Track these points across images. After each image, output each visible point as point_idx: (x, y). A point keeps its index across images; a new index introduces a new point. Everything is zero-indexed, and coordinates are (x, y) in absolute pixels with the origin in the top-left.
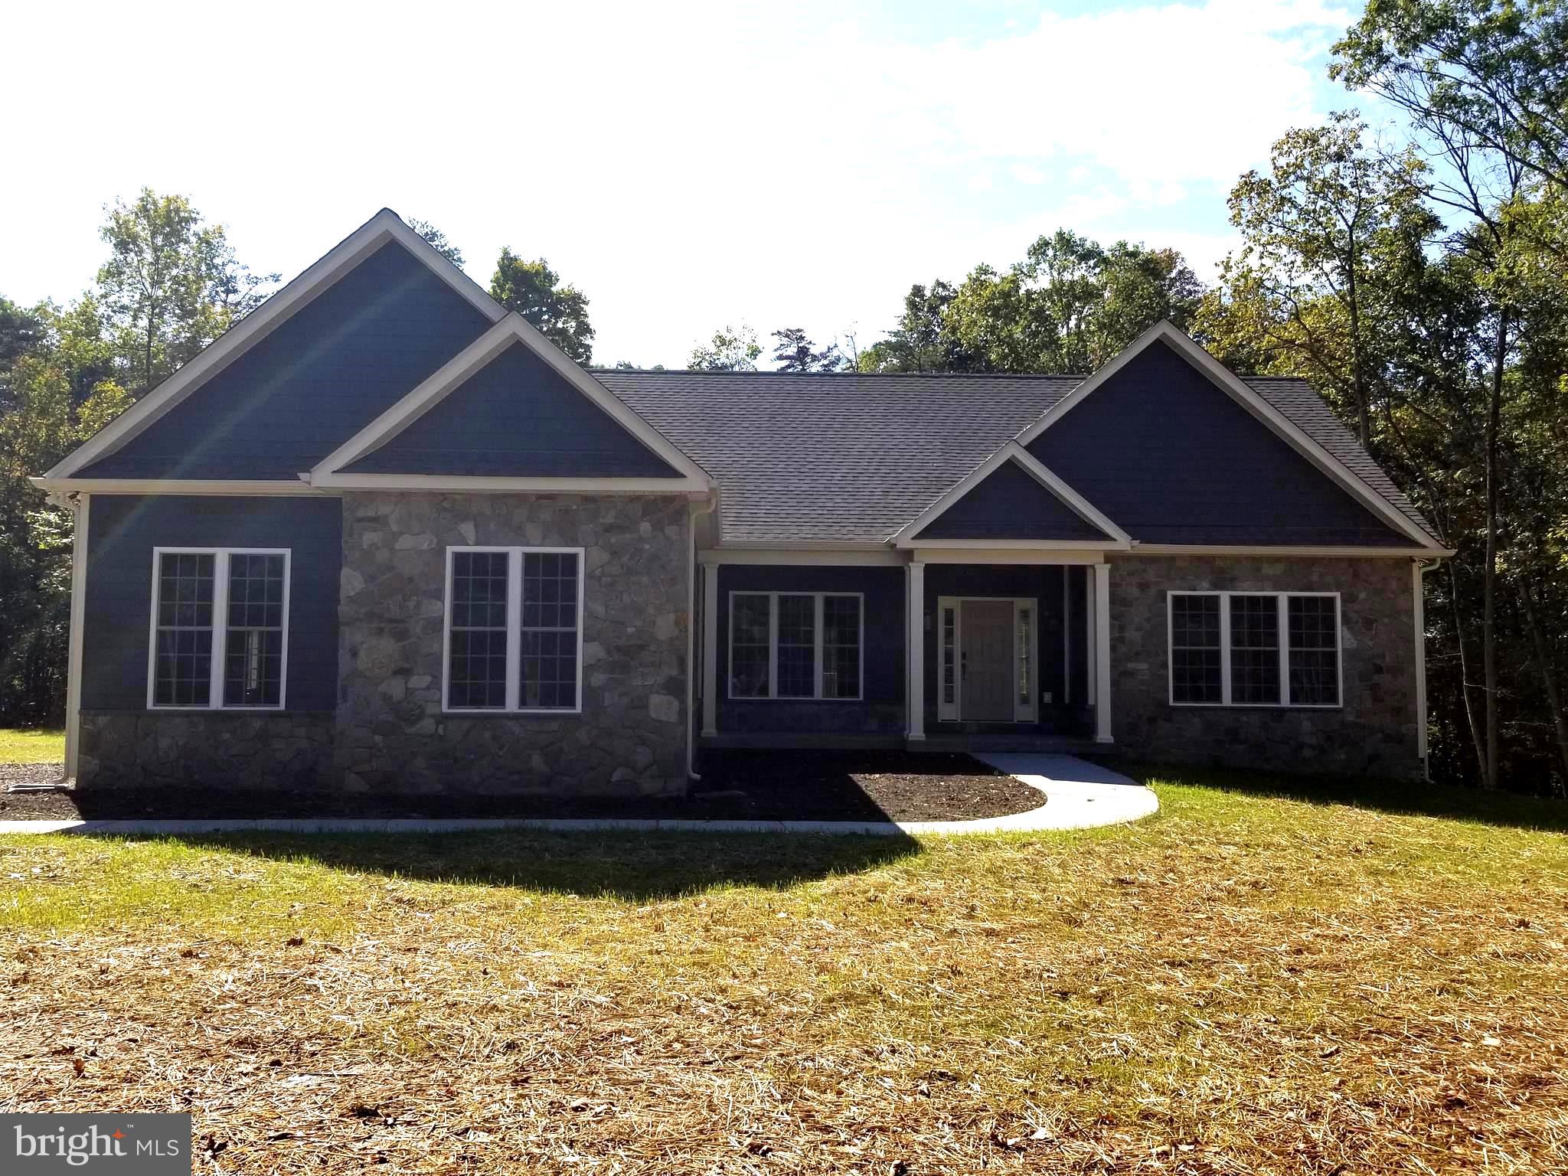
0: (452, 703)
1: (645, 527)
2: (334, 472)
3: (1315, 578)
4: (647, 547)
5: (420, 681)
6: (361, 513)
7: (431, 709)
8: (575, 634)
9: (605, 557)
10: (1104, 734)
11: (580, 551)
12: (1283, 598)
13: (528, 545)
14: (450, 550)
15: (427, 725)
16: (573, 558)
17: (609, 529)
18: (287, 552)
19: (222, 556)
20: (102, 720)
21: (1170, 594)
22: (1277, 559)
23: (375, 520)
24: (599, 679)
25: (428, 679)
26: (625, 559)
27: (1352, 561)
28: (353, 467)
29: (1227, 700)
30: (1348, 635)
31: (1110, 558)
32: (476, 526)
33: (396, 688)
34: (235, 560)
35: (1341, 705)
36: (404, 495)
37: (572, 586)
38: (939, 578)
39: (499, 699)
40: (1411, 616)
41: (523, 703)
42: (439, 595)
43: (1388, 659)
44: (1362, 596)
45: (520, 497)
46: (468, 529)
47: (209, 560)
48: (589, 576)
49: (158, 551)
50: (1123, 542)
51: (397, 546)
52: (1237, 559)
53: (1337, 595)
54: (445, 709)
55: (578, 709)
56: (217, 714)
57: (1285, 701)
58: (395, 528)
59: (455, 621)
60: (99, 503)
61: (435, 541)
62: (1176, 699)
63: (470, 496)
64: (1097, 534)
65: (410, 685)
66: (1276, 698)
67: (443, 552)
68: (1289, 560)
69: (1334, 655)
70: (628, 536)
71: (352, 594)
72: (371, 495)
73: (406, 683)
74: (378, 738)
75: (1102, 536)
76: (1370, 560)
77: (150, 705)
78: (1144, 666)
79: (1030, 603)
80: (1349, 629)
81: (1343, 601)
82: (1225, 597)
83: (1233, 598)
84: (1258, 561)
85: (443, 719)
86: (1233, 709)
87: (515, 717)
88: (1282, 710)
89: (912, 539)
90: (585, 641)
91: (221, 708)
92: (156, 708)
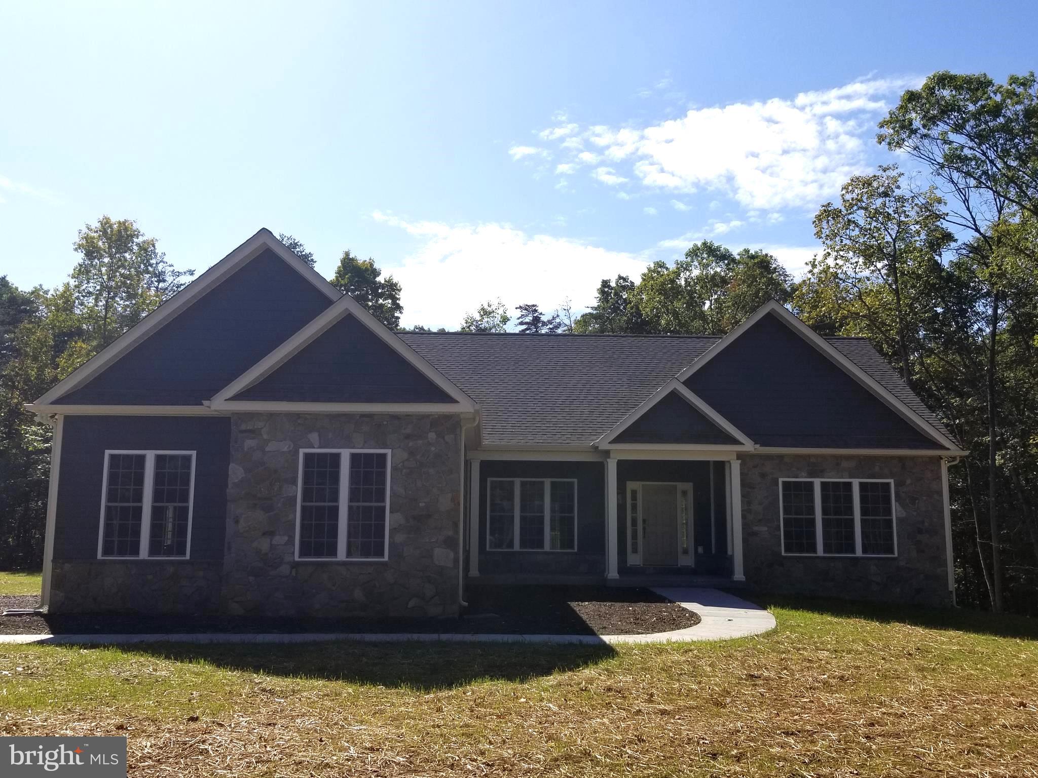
0: (302, 554)
1: (432, 436)
2: (225, 400)
3: (877, 469)
4: (433, 449)
5: (280, 539)
6: (243, 427)
7: (288, 558)
8: (384, 508)
9: (405, 455)
10: (739, 575)
11: (388, 452)
12: (856, 483)
13: (353, 447)
14: (302, 451)
15: (285, 569)
16: (384, 456)
17: (408, 437)
18: (194, 453)
19: (150, 456)
20: (67, 566)
21: (781, 480)
22: (849, 458)
23: (250, 431)
24: (400, 538)
25: (286, 538)
26: (418, 457)
27: (901, 459)
28: (239, 397)
29: (820, 552)
30: (900, 509)
31: (740, 456)
32: (319, 436)
33: (264, 545)
34: (159, 458)
35: (896, 555)
36: (271, 415)
37: (383, 474)
38: (628, 470)
39: (333, 551)
40: (941, 495)
41: (349, 554)
42: (294, 482)
43: (926, 524)
44: (908, 482)
45: (348, 417)
46: (314, 437)
47: (142, 458)
48: (394, 468)
49: (108, 452)
50: (748, 446)
51: (267, 449)
52: (824, 457)
53: (892, 481)
54: (297, 559)
55: (386, 558)
56: (143, 562)
57: (859, 552)
58: (265, 437)
59: (304, 499)
60: (69, 420)
61: (292, 446)
62: (786, 551)
63: (316, 416)
64: (732, 440)
65: (274, 542)
66: (853, 550)
67: (297, 452)
68: (857, 457)
69: (891, 521)
70: (420, 442)
71: (236, 481)
72: (251, 416)
73: (271, 541)
74: (251, 578)
75: (736, 442)
76: (913, 458)
77: (99, 556)
78: (764, 528)
79: (689, 486)
80: (900, 504)
81: (895, 485)
82: (817, 483)
83: (822, 483)
84: (838, 458)
85: (295, 565)
86: (824, 558)
87: (344, 564)
88: (857, 558)
89: (609, 443)
90: (391, 512)
91: (147, 558)
92: (103, 558)
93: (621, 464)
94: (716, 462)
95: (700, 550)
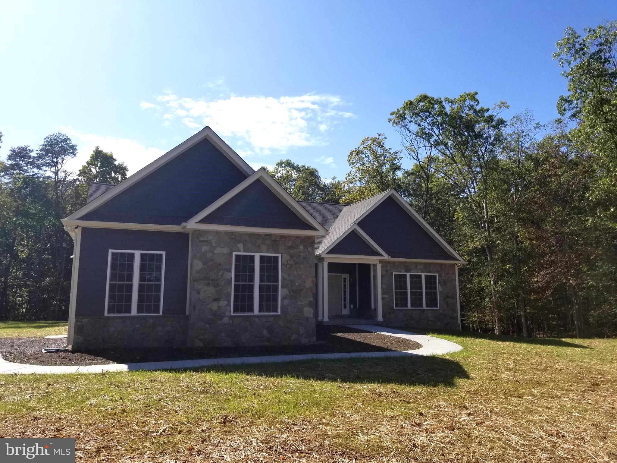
0: (235, 311)
1: (301, 247)
2: (196, 223)
3: (431, 269)
4: (302, 254)
5: (223, 303)
6: (201, 239)
7: (227, 314)
8: (277, 286)
9: (289, 257)
10: (380, 318)
11: (280, 255)
12: (423, 275)
13: (262, 252)
14: (234, 254)
15: (226, 320)
16: (277, 258)
17: (290, 248)
18: (164, 253)
19: (137, 254)
20: (85, 320)
21: (394, 273)
22: (421, 263)
23: (207, 241)
24: (286, 302)
25: (226, 302)
26: (295, 259)
27: (441, 264)
28: (203, 221)
29: (409, 307)
30: (440, 287)
31: (381, 262)
32: (244, 246)
33: (214, 306)
34: (142, 255)
35: (439, 308)
36: (218, 233)
37: (276, 268)
38: (333, 267)
39: (251, 310)
40: (456, 281)
41: (260, 311)
42: (230, 271)
43: (450, 294)
44: (443, 275)
45: (259, 235)
46: (240, 246)
47: (132, 255)
48: (283, 264)
49: (110, 251)
50: (386, 257)
51: (215, 252)
52: (411, 263)
53: (437, 274)
54: (232, 314)
55: (279, 313)
56: (134, 317)
57: (424, 307)
58: (214, 245)
59: (236, 281)
60: (85, 231)
61: (229, 250)
62: (396, 306)
63: (241, 234)
64: (378, 254)
65: (220, 305)
66: (422, 306)
67: (231, 255)
68: (424, 263)
69: (436, 293)
70: (296, 250)
71: (198, 270)
72: (206, 232)
73: (218, 304)
74: (207, 325)
75: (381, 255)
76: (445, 264)
77: (106, 313)
78: (387, 296)
80: (440, 285)
81: (438, 276)
82: (408, 274)
83: (410, 275)
84: (416, 264)
85: (232, 317)
86: (411, 309)
87: (258, 316)
88: (424, 310)
89: (326, 254)
90: (282, 288)
91: (136, 315)
92: (108, 315)
93: (330, 264)
94: (359, 264)
95: (352, 306)
